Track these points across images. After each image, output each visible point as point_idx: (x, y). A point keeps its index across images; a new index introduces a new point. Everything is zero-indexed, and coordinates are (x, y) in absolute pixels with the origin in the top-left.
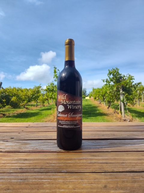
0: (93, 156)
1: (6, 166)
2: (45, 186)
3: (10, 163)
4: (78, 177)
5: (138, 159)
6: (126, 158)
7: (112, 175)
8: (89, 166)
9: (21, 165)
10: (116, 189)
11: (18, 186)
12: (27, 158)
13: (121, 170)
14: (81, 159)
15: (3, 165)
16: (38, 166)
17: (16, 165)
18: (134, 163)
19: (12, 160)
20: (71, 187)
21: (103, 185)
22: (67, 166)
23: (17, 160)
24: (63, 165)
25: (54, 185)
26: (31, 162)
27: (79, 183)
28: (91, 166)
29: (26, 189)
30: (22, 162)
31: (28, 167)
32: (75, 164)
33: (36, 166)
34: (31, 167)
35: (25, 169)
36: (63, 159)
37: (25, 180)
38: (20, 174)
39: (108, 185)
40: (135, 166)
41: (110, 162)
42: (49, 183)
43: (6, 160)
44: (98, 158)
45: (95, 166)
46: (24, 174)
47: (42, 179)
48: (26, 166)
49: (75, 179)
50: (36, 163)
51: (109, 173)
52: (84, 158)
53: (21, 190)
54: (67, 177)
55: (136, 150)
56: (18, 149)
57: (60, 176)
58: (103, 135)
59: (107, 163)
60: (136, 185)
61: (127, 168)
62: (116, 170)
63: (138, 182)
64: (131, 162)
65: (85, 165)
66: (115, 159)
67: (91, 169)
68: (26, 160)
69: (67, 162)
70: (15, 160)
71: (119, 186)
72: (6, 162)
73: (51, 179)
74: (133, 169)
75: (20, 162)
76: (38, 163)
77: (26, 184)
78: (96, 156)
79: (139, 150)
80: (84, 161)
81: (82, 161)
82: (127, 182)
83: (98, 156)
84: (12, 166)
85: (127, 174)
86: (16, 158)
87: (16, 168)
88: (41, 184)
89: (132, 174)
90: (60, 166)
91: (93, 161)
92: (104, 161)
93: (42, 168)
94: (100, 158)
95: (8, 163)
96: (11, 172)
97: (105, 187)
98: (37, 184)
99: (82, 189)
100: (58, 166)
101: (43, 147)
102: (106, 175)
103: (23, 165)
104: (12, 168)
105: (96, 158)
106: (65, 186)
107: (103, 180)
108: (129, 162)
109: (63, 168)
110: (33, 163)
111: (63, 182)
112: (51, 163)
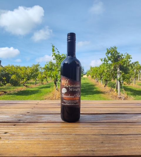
0: (93, 125)
1: (31, 131)
2: (63, 142)
3: (34, 129)
4: (84, 137)
5: (126, 127)
6: (118, 126)
7: (107, 136)
8: (91, 131)
9: (42, 130)
10: (109, 144)
11: (45, 142)
12: (45, 126)
13: (113, 134)
14: (85, 127)
15: (29, 130)
16: (55, 131)
17: (39, 130)
18: (123, 130)
19: (35, 128)
20: (80, 142)
21: (101, 142)
22: (75, 131)
23: (38, 127)
24: (72, 130)
25: (69, 142)
26: (49, 129)
27: (85, 141)
28: (92, 131)
29: (51, 144)
30: (42, 129)
31: (48, 132)
32: (81, 130)
33: (53, 131)
34: (50, 132)
35: (46, 133)
36: (71, 127)
37: (49, 139)
38: (44, 136)
39: (104, 142)
40: (123, 131)
41: (105, 129)
42: (65, 141)
43: (30, 128)
44: (96, 126)
45: (95, 131)
46: (47, 136)
47: (60, 138)
48: (46, 131)
49: (82, 138)
50: (52, 129)
51: (105, 136)
52: (87, 126)
53: (48, 144)
54: (77, 137)
55: (125, 122)
56: (36, 121)
57: (71, 136)
58: (101, 111)
59: (103, 130)
60: (122, 142)
61: (117, 133)
62: (109, 134)
63: (124, 140)
64: (120, 129)
65: (87, 130)
66: (109, 127)
67: (92, 133)
68: (45, 127)
69: (75, 129)
70: (37, 128)
71: (111, 142)
72: (30, 129)
73: (66, 138)
74: (121, 133)
75: (40, 129)
76: (54, 129)
77: (50, 141)
78: (95, 125)
79: (128, 122)
80: (87, 128)
81: (85, 128)
82: (117, 140)
83: (97, 125)
84: (36, 131)
85: (117, 136)
86: (37, 126)
87: (40, 132)
88: (60, 141)
89: (120, 136)
90: (70, 131)
91: (93, 128)
92: (101, 128)
93: (58, 133)
94: (98, 126)
95: (32, 130)
96: (37, 134)
97: (102, 143)
98: (57, 141)
99: (87, 143)
100: (69, 131)
101: (54, 119)
102: (103, 137)
103: (44, 130)
104: (37, 132)
105: (95, 126)
106: (76, 142)
107: (101, 139)
108: (119, 129)
109: (73, 132)
110: (51, 129)
111: (74, 140)
112: (63, 130)
